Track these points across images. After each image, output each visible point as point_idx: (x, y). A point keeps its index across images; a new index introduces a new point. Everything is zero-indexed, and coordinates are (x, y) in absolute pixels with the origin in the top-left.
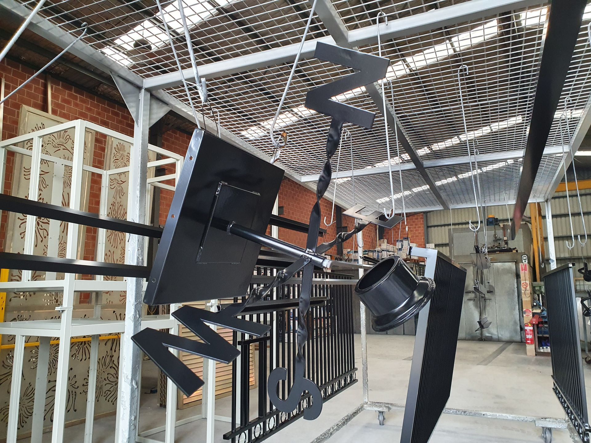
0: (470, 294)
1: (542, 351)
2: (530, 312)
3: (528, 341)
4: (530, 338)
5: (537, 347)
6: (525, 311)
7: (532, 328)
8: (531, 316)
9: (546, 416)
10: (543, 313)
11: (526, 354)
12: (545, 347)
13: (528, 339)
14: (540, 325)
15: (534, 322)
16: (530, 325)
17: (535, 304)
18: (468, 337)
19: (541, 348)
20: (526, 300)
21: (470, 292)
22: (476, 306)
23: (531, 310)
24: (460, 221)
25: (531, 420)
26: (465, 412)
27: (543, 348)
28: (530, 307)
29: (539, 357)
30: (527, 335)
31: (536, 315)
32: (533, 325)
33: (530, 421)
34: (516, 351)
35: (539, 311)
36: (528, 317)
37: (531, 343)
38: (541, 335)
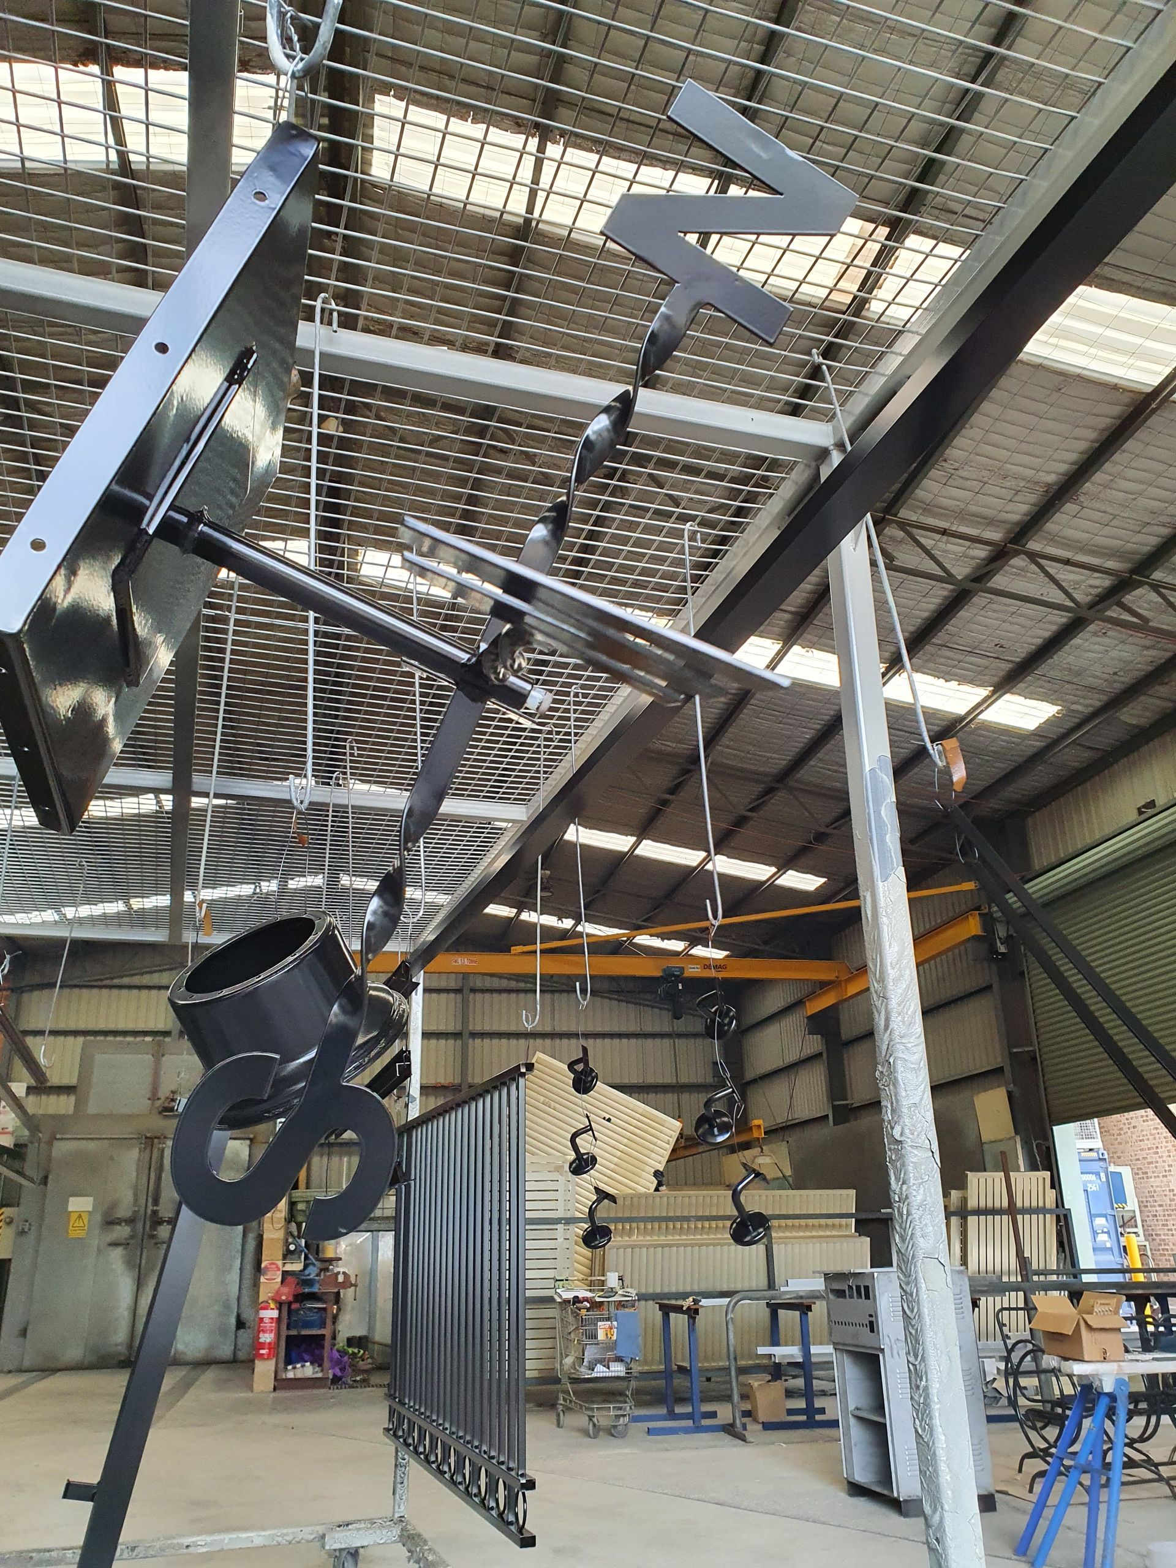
0: (118, 1227)
1: (290, 1375)
2: (279, 1269)
3: (262, 1352)
4: (268, 1341)
5: (281, 1365)
6: (266, 1267)
7: (275, 1314)
8: (279, 1279)
9: (349, 1518)
10: (307, 1272)
11: (251, 1389)
12: (298, 1366)
13: (262, 1346)
14: (294, 1306)
15: (284, 1298)
16: (272, 1306)
17: (292, 1247)
18: (91, 1358)
19: (290, 1367)
20: (272, 1236)
21: (119, 1224)
22: (130, 1263)
23: (280, 1263)
24: (112, 1026)
25: (312, 1537)
26: (133, 1549)
27: (294, 1368)
28: (281, 1257)
29: (281, 1394)
30: (261, 1335)
31: (290, 1279)
32: (280, 1305)
33: (308, 1541)
34: (221, 1385)
35: (298, 1267)
36: (271, 1284)
37: (269, 1354)
38: (294, 1332)
